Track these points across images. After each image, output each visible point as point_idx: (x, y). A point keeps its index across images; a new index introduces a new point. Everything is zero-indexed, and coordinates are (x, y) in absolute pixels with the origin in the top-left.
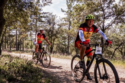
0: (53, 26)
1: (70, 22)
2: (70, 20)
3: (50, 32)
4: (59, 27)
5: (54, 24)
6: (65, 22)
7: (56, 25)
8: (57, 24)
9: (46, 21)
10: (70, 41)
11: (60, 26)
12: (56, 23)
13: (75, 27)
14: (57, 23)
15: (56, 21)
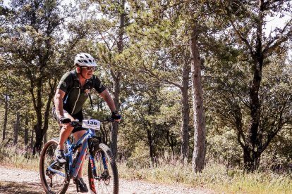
0: (48, 33)
1: (124, 18)
2: (123, 7)
3: (33, 58)
4: (75, 35)
5: (55, 24)
6: (99, 16)
7: (61, 26)
8: (66, 23)
9: (17, 9)
10: (123, 100)
11: (81, 31)
12: (62, 19)
13: (145, 41)
14: (68, 20)
15: (60, 11)
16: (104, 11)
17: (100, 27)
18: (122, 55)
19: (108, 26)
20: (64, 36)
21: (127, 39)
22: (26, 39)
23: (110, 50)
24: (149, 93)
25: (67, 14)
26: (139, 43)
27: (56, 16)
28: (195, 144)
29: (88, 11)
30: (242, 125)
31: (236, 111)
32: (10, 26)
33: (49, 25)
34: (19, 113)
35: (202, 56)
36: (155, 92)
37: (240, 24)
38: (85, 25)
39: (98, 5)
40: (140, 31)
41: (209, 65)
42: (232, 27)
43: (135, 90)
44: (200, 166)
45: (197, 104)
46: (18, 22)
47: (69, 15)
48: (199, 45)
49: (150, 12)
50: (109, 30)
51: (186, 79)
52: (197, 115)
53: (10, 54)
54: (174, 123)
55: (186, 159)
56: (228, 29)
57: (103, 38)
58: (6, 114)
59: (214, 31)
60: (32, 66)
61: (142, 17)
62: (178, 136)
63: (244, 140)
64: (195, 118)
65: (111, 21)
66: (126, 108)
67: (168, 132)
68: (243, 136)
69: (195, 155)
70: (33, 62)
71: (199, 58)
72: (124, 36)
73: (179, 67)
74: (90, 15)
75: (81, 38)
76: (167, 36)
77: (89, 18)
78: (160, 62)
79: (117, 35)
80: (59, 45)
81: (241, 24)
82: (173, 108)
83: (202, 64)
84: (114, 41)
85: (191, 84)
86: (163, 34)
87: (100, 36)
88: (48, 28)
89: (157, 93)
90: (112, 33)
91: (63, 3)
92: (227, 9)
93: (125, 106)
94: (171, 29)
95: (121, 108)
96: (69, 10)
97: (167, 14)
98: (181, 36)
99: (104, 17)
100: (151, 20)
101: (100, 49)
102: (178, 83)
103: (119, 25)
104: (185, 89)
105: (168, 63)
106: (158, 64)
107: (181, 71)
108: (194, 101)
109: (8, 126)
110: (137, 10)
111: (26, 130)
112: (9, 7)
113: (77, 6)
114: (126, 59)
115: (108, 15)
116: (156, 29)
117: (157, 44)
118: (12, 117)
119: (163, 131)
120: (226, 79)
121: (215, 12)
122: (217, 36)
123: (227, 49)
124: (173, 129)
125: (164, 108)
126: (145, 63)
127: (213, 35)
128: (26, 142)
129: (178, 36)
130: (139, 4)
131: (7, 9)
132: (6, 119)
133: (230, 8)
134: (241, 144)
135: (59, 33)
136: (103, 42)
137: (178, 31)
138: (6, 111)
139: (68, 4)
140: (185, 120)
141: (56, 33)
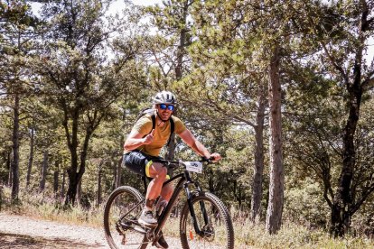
16: (159, 25)
17: (154, 45)
18: (181, 83)
19: (164, 44)
20: (107, 55)
21: (187, 62)
22: (60, 58)
23: (166, 76)
24: (213, 132)
25: (112, 27)
26: (203, 68)
27: (98, 30)
28: (270, 198)
29: (139, 24)
30: (330, 177)
31: (323, 159)
32: (40, 41)
33: (89, 41)
34: (47, 152)
35: (284, 87)
36: (220, 131)
37: (334, 47)
38: (134, 42)
39: (152, 17)
40: (205, 52)
41: (292, 99)
42: (323, 51)
43: (196, 128)
44: (275, 225)
45: (275, 148)
46: (50, 37)
47: (115, 30)
48: (281, 72)
49: (219, 29)
50: (165, 51)
51: (261, 117)
52: (274, 162)
53: (39, 77)
54: (242, 171)
55: (257, 217)
56: (319, 53)
57: (157, 60)
58: (32, 153)
59: (300, 56)
60: (67, 92)
61: (208, 35)
62: (247, 188)
63: (333, 197)
64: (271, 166)
65: (169, 38)
66: (183, 151)
67: (235, 183)
68: (331, 191)
69: (269, 212)
70: (67, 88)
71: (280, 89)
72: (184, 59)
73: (252, 101)
74: (142, 29)
75: (130, 58)
76: (239, 60)
77: (140, 34)
78: (228, 93)
79: (175, 57)
80: (101, 67)
81: (336, 47)
82: (243, 152)
83: (283, 98)
84: (171, 64)
85: (268, 122)
86: (234, 56)
87: (153, 58)
88: (88, 45)
89: (224, 133)
90: (169, 54)
91: (107, 14)
92: (318, 27)
93: (181, 147)
94: (246, 51)
95: (176, 149)
96: (115, 23)
97: (241, 32)
98: (257, 60)
99: (160, 33)
100: (219, 38)
101: (154, 73)
102: (250, 120)
103: (178, 43)
104: (259, 129)
105: (239, 94)
106: (226, 95)
107: (255, 105)
108: (270, 145)
109: (34, 168)
110: (202, 25)
111: (56, 174)
112: (39, 16)
113: (126, 18)
114: (186, 87)
115: (164, 31)
116: (225, 51)
117: (226, 70)
118: (39, 157)
119: (229, 181)
120: (312, 117)
121: (303, 31)
122: (304, 62)
123: (316, 79)
124: (242, 179)
125: (231, 152)
126: (210, 94)
127: (298, 60)
128: (56, 189)
129: (254, 60)
130: (205, 18)
131: (37, 19)
132: (31, 159)
133: (323, 27)
134: (328, 201)
135: (101, 51)
136: (157, 64)
137: (254, 53)
138: (32, 149)
139: (114, 15)
140: (258, 168)
141: (97, 52)
